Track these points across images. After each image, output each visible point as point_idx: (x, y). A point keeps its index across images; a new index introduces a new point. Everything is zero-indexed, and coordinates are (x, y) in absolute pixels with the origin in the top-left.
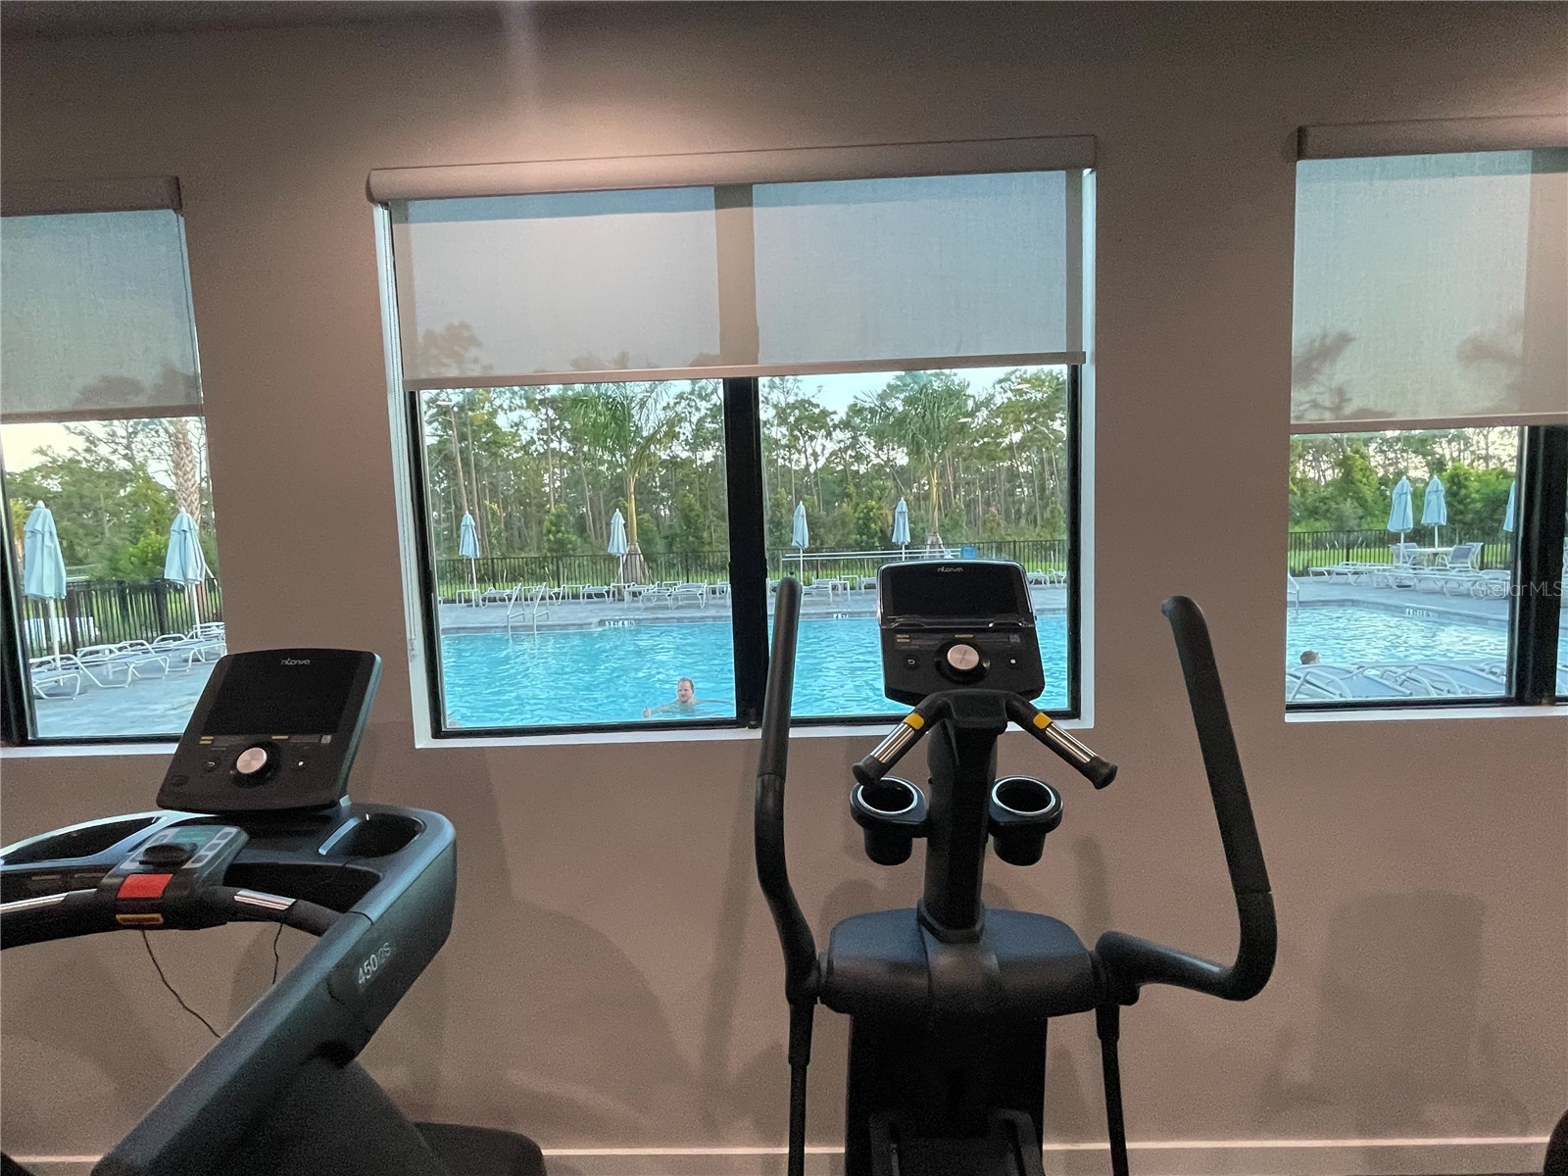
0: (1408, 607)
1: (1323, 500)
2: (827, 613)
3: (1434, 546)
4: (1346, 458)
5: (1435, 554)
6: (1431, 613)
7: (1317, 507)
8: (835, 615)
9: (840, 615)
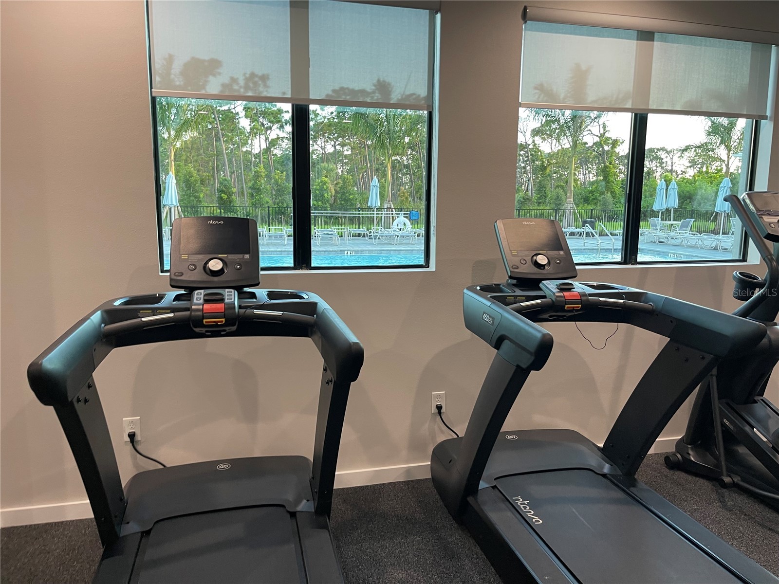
0: (671, 253)
1: (591, 192)
2: (341, 251)
3: (670, 220)
4: (606, 167)
5: (672, 225)
6: (682, 256)
7: (588, 197)
8: (346, 252)
9: (349, 252)
